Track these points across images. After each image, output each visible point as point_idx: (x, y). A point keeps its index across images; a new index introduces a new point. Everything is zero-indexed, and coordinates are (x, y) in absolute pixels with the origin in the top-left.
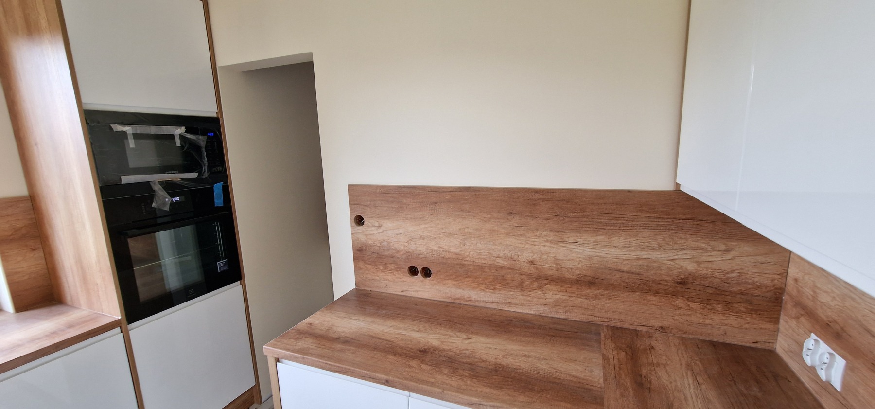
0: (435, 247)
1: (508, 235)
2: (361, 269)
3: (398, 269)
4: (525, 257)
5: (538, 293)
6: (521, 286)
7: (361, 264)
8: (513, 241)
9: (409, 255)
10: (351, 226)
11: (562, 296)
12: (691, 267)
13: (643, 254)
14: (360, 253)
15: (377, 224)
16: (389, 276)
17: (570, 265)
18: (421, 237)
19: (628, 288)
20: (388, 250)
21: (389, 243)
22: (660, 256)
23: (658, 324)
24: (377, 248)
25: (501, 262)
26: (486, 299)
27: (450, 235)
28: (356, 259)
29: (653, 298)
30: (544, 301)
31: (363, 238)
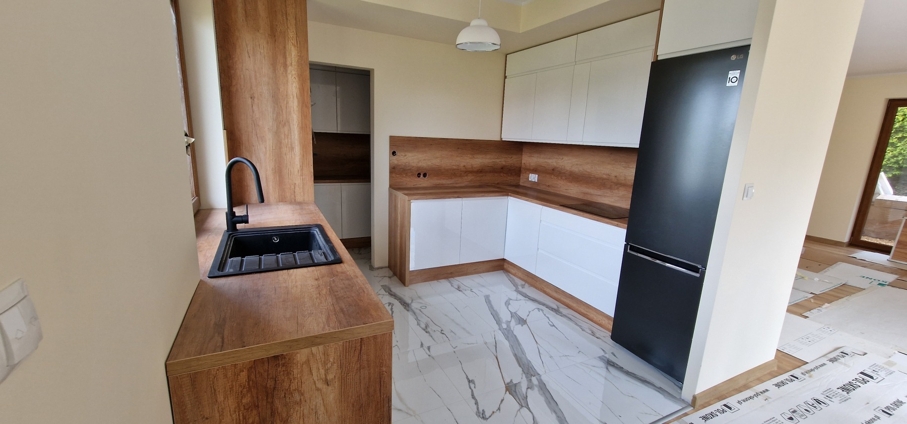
0: (430, 164)
1: (457, 156)
2: (393, 177)
3: (412, 175)
4: (462, 164)
5: (466, 178)
6: (461, 176)
7: (394, 175)
8: (458, 159)
9: (419, 168)
10: (390, 156)
11: (473, 177)
12: (504, 163)
13: (494, 160)
14: (394, 170)
15: (404, 155)
16: (408, 179)
17: (475, 166)
18: (424, 160)
19: (490, 172)
20: (409, 166)
21: (409, 163)
22: (498, 161)
23: (497, 182)
24: (402, 166)
25: (454, 167)
26: (449, 183)
27: (437, 158)
28: (391, 172)
29: (496, 174)
30: (467, 180)
31: (396, 162)
